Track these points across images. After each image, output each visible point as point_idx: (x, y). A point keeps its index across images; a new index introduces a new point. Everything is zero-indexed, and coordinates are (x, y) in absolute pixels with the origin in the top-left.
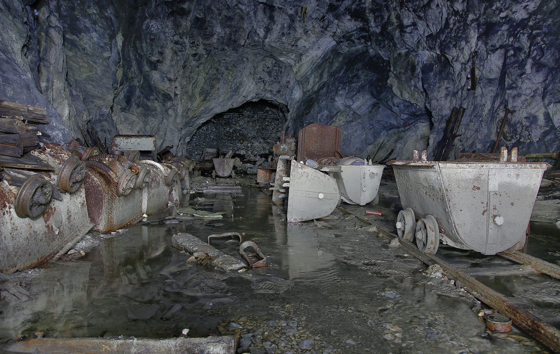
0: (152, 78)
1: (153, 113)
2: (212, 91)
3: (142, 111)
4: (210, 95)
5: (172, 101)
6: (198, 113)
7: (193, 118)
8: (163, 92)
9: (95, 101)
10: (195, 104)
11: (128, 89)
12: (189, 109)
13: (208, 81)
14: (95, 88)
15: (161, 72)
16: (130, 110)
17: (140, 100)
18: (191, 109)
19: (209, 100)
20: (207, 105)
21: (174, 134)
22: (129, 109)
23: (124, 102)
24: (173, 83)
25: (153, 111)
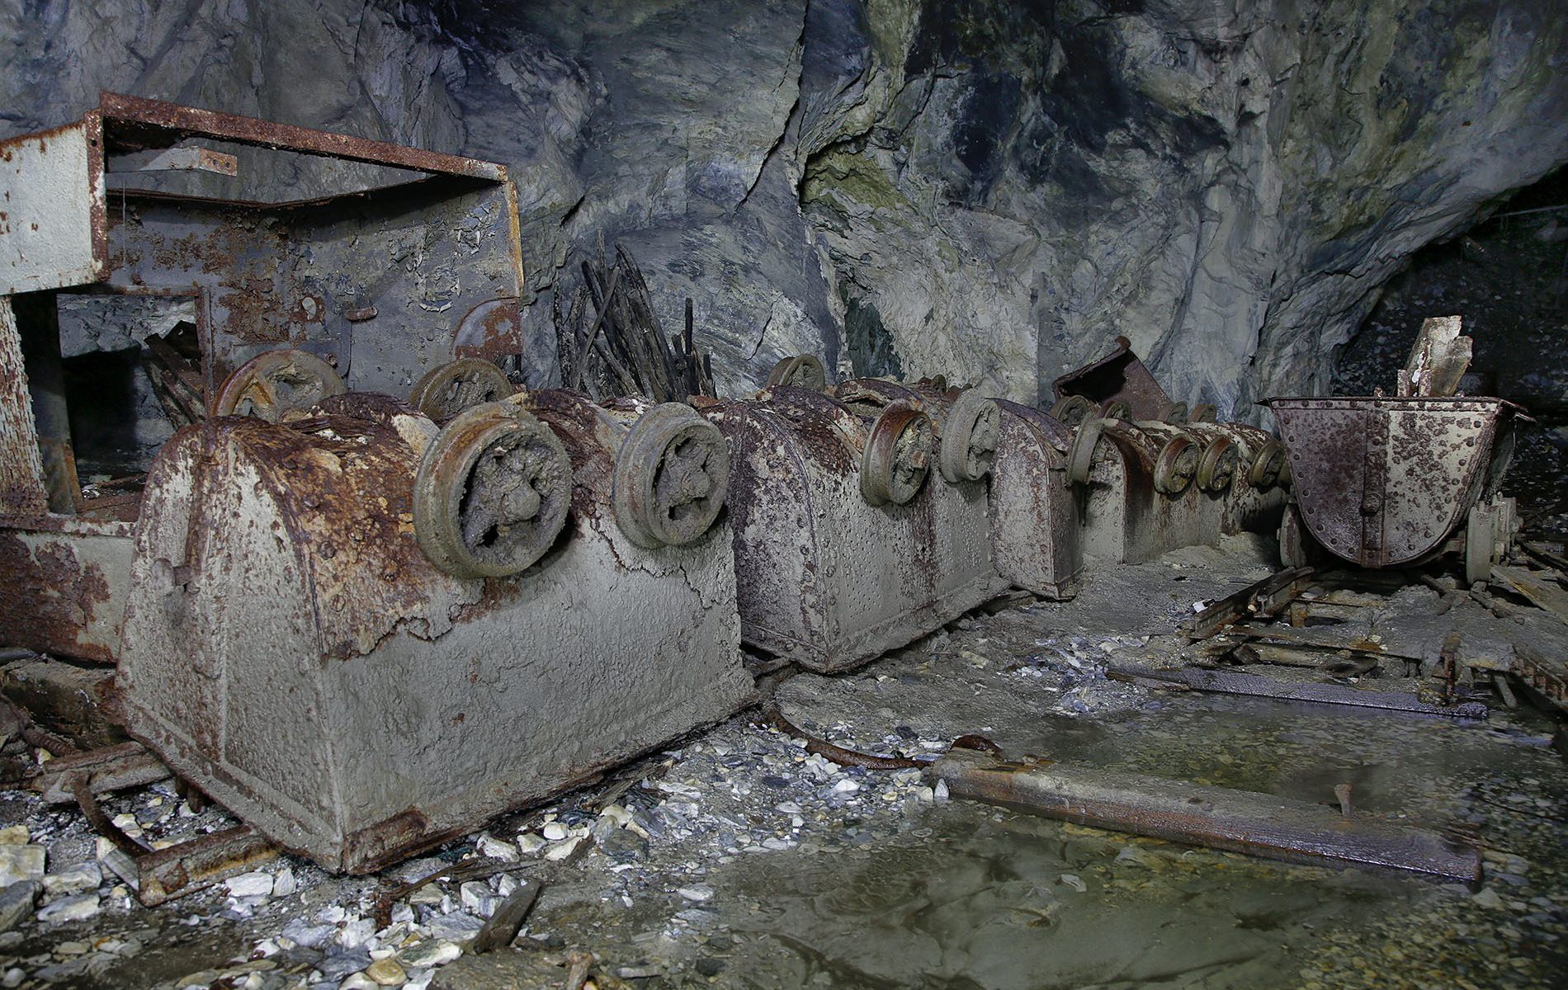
0: (1122, 53)
1: (1117, 205)
2: (1450, 82)
3: (1057, 198)
4: (1439, 102)
5: (1228, 146)
6: (1374, 204)
7: (1346, 231)
8: (1181, 114)
9: (664, 120)
10: (1356, 159)
11: (973, 99)
12: (1323, 187)
13: (1421, 29)
14: (678, 61)
15: (1162, 15)
16: (992, 196)
17: (1050, 150)
18: (1335, 187)
19: (1434, 133)
20: (1426, 155)
21: (1229, 302)
22: (985, 192)
23: (956, 162)
24: (1227, 62)
25: (1120, 195)
